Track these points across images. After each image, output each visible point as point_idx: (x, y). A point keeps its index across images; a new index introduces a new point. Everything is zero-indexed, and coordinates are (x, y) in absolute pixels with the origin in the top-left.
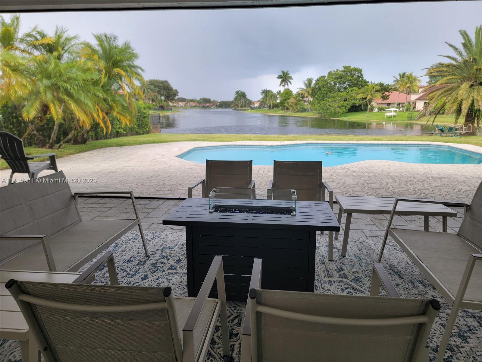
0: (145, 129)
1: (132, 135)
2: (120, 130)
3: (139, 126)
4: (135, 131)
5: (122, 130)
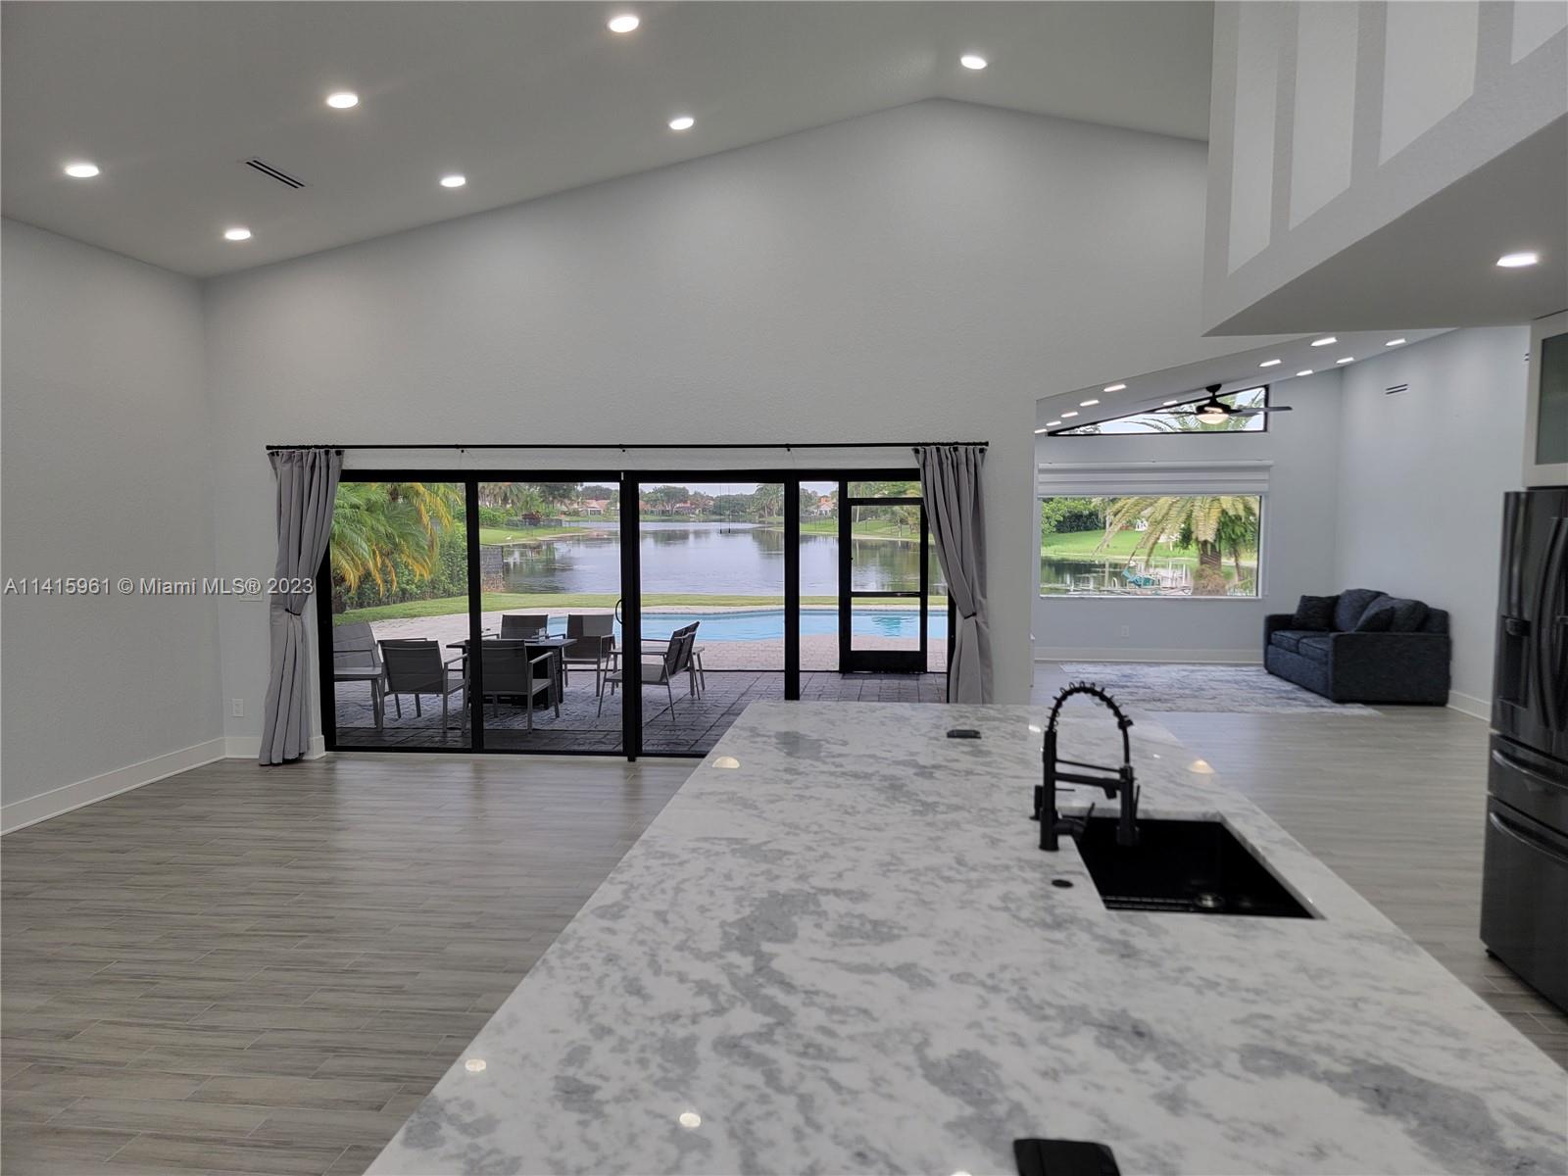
1: (435, 596)
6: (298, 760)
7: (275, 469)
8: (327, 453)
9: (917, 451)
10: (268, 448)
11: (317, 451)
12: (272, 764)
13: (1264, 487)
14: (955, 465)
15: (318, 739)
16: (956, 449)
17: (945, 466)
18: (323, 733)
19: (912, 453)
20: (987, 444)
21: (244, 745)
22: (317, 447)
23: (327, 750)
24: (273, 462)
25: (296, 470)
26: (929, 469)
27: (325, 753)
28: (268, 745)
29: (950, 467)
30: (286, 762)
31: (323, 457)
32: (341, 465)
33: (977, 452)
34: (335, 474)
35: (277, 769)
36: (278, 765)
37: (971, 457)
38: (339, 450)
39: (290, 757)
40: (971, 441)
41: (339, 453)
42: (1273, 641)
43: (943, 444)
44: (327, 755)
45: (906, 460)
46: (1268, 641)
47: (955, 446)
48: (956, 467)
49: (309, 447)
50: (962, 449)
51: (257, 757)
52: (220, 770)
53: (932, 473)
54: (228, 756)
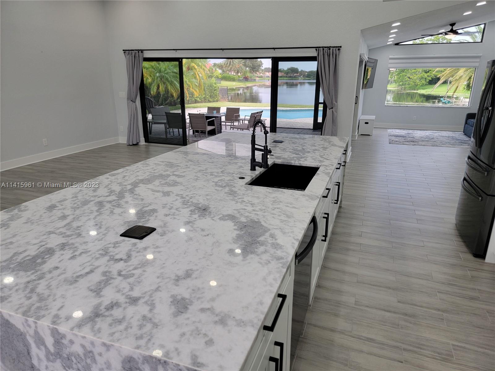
0: (215, 98)
2: (197, 99)
3: (211, 96)
4: (207, 100)
5: (199, 99)
6: (137, 144)
7: (126, 57)
8: (139, 52)
9: (316, 50)
10: (123, 50)
11: (136, 51)
12: (130, 145)
13: (477, 64)
14: (329, 55)
15: (142, 139)
16: (330, 49)
17: (325, 55)
18: (144, 137)
19: (315, 50)
20: (341, 47)
21: (123, 140)
22: (136, 50)
23: (145, 142)
24: (125, 55)
25: (130, 57)
26: (320, 56)
27: (145, 143)
28: (128, 140)
29: (327, 55)
30: (133, 145)
31: (137, 53)
32: (143, 56)
33: (337, 50)
34: (141, 59)
35: (132, 147)
36: (131, 145)
37: (334, 52)
38: (142, 51)
39: (134, 143)
40: (336, 46)
41: (142, 52)
42: (467, 123)
43: (325, 47)
44: (145, 144)
45: (313, 53)
46: (466, 123)
47: (329, 48)
48: (329, 56)
49: (134, 50)
50: (331, 49)
51: (126, 143)
52: (117, 146)
53: (321, 58)
54: (120, 142)
